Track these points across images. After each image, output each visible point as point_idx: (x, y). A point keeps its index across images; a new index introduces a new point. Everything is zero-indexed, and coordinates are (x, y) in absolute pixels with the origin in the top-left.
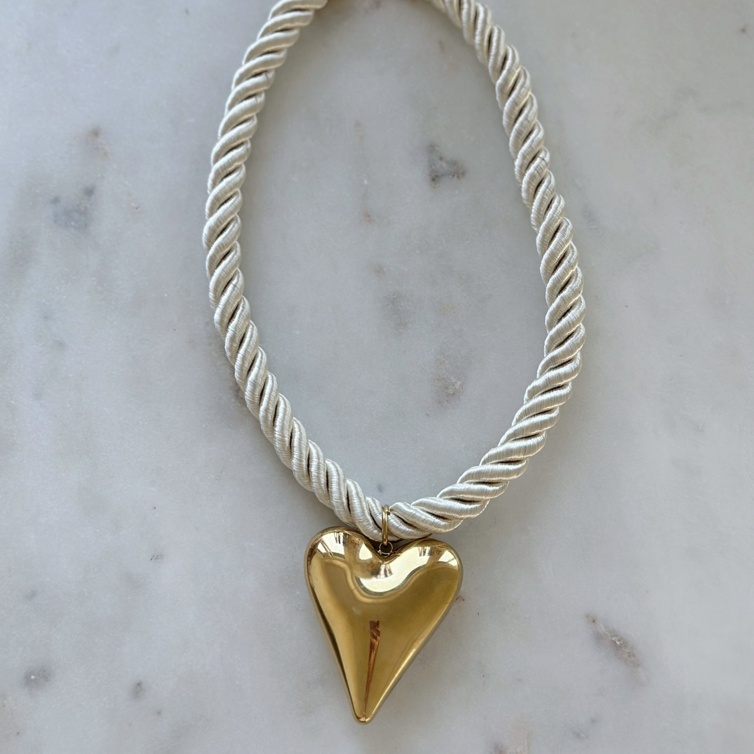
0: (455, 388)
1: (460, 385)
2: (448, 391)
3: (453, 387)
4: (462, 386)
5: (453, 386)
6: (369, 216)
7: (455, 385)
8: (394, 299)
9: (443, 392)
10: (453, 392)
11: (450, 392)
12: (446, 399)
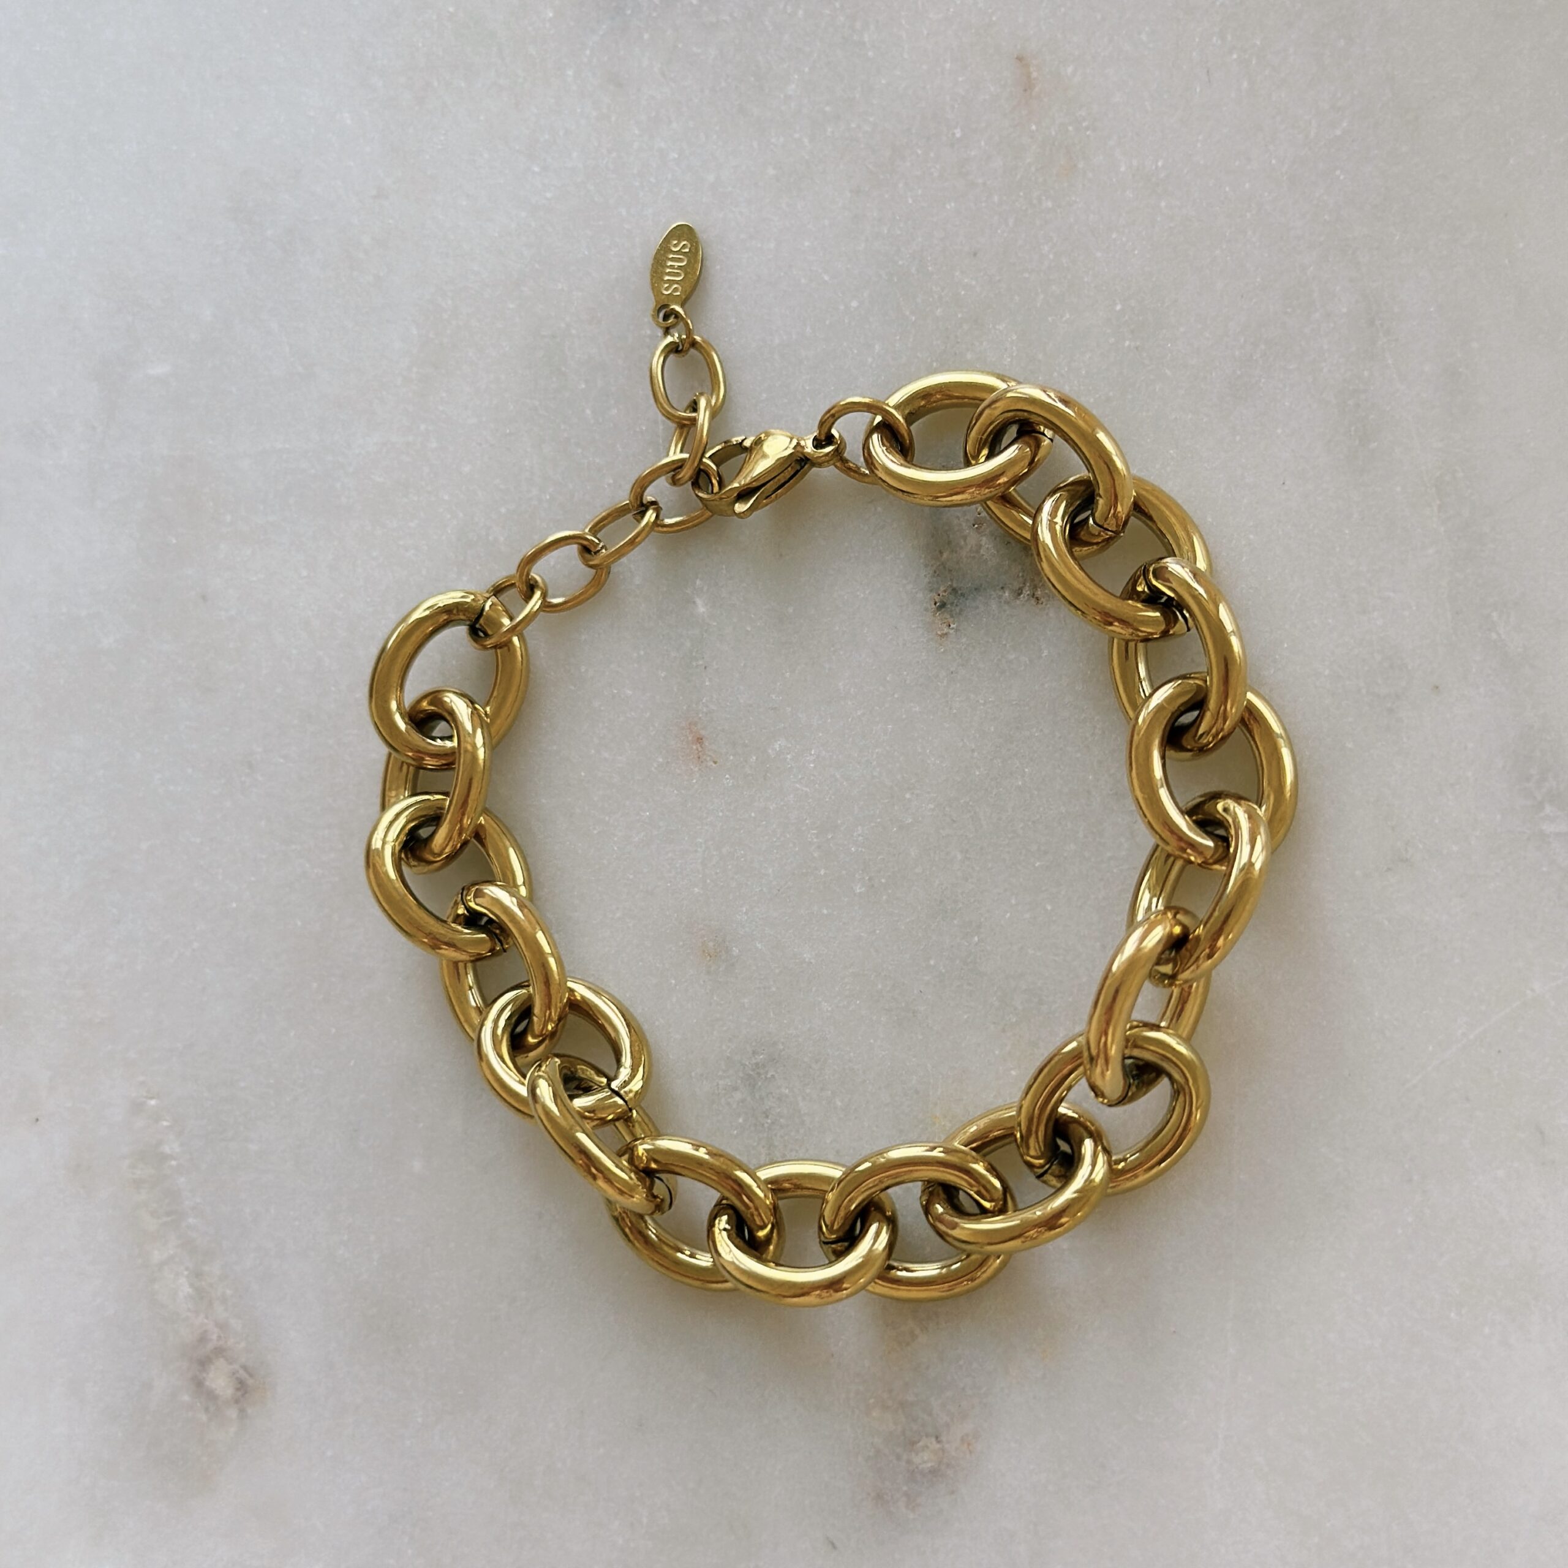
0: (943, 1450)
1: (962, 1440)
2: (916, 1460)
3: (938, 1446)
4: (969, 1444)
5: (937, 1438)
6: (700, 740)
7: (944, 1438)
8: (757, 1064)
9: (899, 1458)
10: (933, 1464)
11: (925, 1462)
12: (905, 1488)
